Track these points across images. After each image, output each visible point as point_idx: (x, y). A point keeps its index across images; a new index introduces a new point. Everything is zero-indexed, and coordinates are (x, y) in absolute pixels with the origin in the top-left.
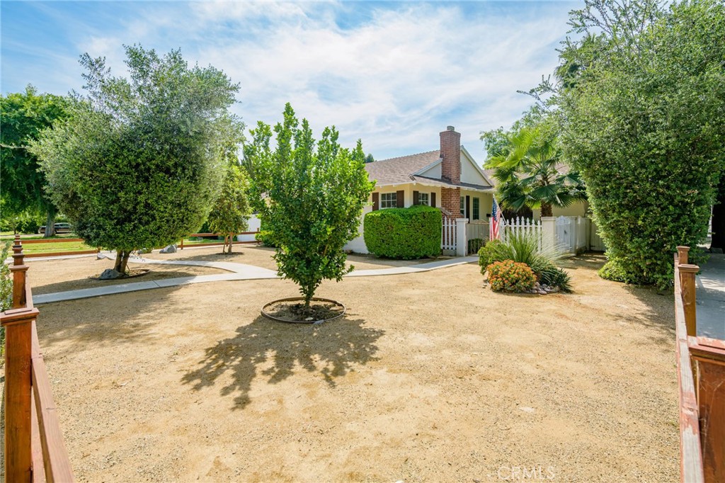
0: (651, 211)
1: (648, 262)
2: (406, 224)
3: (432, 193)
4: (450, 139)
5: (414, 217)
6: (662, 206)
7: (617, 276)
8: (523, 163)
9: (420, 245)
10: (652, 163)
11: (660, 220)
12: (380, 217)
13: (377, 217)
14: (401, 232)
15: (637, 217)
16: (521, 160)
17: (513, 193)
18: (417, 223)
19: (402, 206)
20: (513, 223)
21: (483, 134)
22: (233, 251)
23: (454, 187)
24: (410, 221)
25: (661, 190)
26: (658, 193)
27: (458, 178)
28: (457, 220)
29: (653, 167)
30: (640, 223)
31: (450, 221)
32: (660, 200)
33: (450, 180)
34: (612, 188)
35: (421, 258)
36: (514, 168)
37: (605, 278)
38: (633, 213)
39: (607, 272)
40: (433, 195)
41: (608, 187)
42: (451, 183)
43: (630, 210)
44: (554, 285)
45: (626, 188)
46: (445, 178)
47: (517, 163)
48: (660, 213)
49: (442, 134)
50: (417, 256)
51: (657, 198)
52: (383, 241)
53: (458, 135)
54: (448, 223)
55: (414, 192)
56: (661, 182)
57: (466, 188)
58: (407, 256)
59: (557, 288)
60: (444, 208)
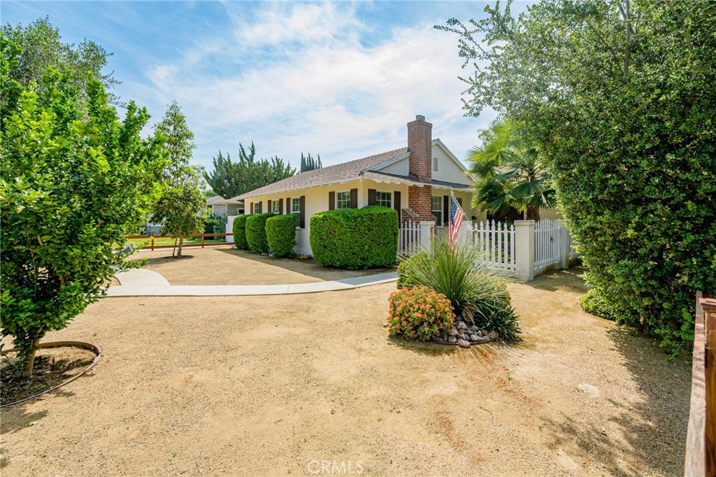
0: (652, 212)
1: (646, 302)
2: (350, 228)
3: (395, 192)
4: (420, 129)
5: (359, 219)
6: (672, 202)
7: (604, 310)
8: (502, 156)
9: (367, 253)
10: (652, 120)
11: (669, 228)
12: (322, 219)
13: (320, 219)
14: (344, 237)
15: (626, 222)
16: (500, 152)
17: (491, 192)
18: (362, 227)
19: (355, 206)
20: (482, 228)
21: (481, 133)
22: (183, 253)
23: (421, 185)
24: (354, 224)
25: (670, 172)
26: (666, 178)
27: (429, 174)
28: (421, 222)
29: (654, 127)
30: (630, 232)
31: (414, 224)
32: (669, 191)
33: (418, 176)
34: (581, 172)
35: (370, 268)
36: (493, 162)
37: (587, 310)
38: (618, 215)
39: (591, 301)
40: (398, 194)
41: (575, 170)
42: (418, 181)
43: (614, 210)
44: (488, 329)
45: (606, 171)
46: (413, 176)
47: (496, 155)
48: (668, 217)
49: (410, 125)
50: (365, 265)
51: (662, 187)
52: (325, 247)
53: (429, 126)
54: (412, 227)
55: (370, 191)
56: (670, 157)
57: (437, 186)
58: (353, 265)
59: (493, 334)
60: (411, 210)
